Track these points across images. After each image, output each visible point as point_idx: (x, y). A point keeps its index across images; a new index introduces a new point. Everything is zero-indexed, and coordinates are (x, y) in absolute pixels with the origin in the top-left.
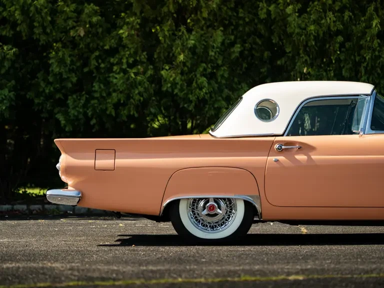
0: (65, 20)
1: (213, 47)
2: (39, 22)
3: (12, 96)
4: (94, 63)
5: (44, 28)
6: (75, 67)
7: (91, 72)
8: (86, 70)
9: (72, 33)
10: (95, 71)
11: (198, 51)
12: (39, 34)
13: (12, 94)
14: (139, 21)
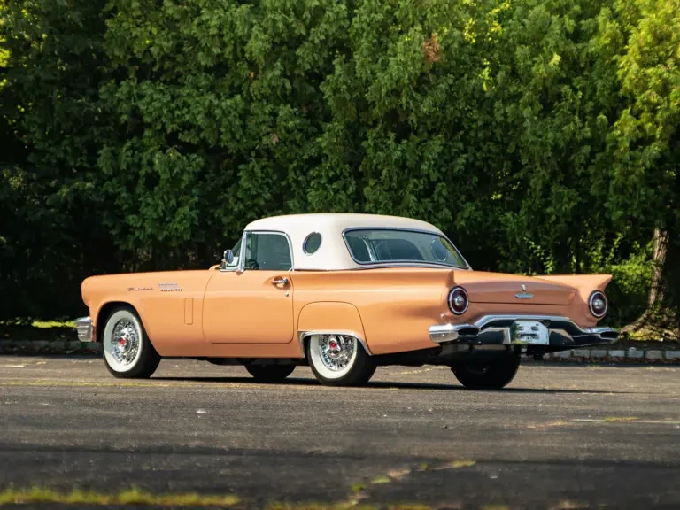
0: (258, 124)
1: (428, 158)
2: (226, 128)
3: (193, 215)
4: (291, 175)
5: (233, 134)
6: (270, 181)
7: (289, 186)
8: (284, 183)
9: (265, 140)
10: (294, 185)
11: (408, 163)
12: (227, 141)
13: (193, 213)
14: (342, 127)
